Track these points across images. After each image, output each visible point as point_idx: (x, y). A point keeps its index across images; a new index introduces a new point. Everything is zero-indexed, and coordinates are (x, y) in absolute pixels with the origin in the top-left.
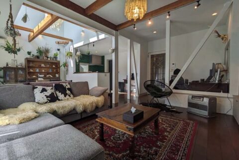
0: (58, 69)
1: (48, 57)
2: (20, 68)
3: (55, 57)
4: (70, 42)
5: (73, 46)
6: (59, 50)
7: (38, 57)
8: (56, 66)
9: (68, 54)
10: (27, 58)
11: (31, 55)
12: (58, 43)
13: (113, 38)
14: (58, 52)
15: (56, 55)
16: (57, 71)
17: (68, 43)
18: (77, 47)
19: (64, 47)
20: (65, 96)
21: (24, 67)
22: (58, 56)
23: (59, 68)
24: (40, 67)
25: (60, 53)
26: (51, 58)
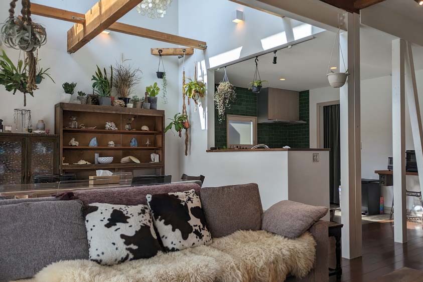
0: (159, 138)
1: (126, 100)
2: (39, 138)
3: (151, 99)
4: (198, 52)
5: (207, 64)
6: (161, 75)
7: (95, 100)
8: (153, 127)
9: (190, 90)
10: (61, 105)
11: (76, 94)
12: (160, 53)
13: (343, 38)
14: (160, 82)
15: (153, 93)
16: (154, 143)
17: (189, 55)
18: (221, 67)
19: (178, 65)
20: (185, 237)
21: (52, 132)
22: (159, 96)
23: (162, 133)
24: (101, 131)
25: (165, 84)
26: (135, 102)
